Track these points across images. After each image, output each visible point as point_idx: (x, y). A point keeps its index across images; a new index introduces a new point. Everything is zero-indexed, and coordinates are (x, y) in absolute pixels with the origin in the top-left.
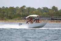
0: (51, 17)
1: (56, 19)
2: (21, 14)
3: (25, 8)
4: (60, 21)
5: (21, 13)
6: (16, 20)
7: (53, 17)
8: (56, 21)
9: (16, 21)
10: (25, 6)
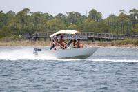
0: (88, 34)
1: (99, 39)
2: (20, 28)
3: (28, 14)
4: (106, 42)
5: (20, 26)
6: (8, 41)
7: (92, 34)
8: (99, 42)
9: (8, 43)
10: (28, 10)
